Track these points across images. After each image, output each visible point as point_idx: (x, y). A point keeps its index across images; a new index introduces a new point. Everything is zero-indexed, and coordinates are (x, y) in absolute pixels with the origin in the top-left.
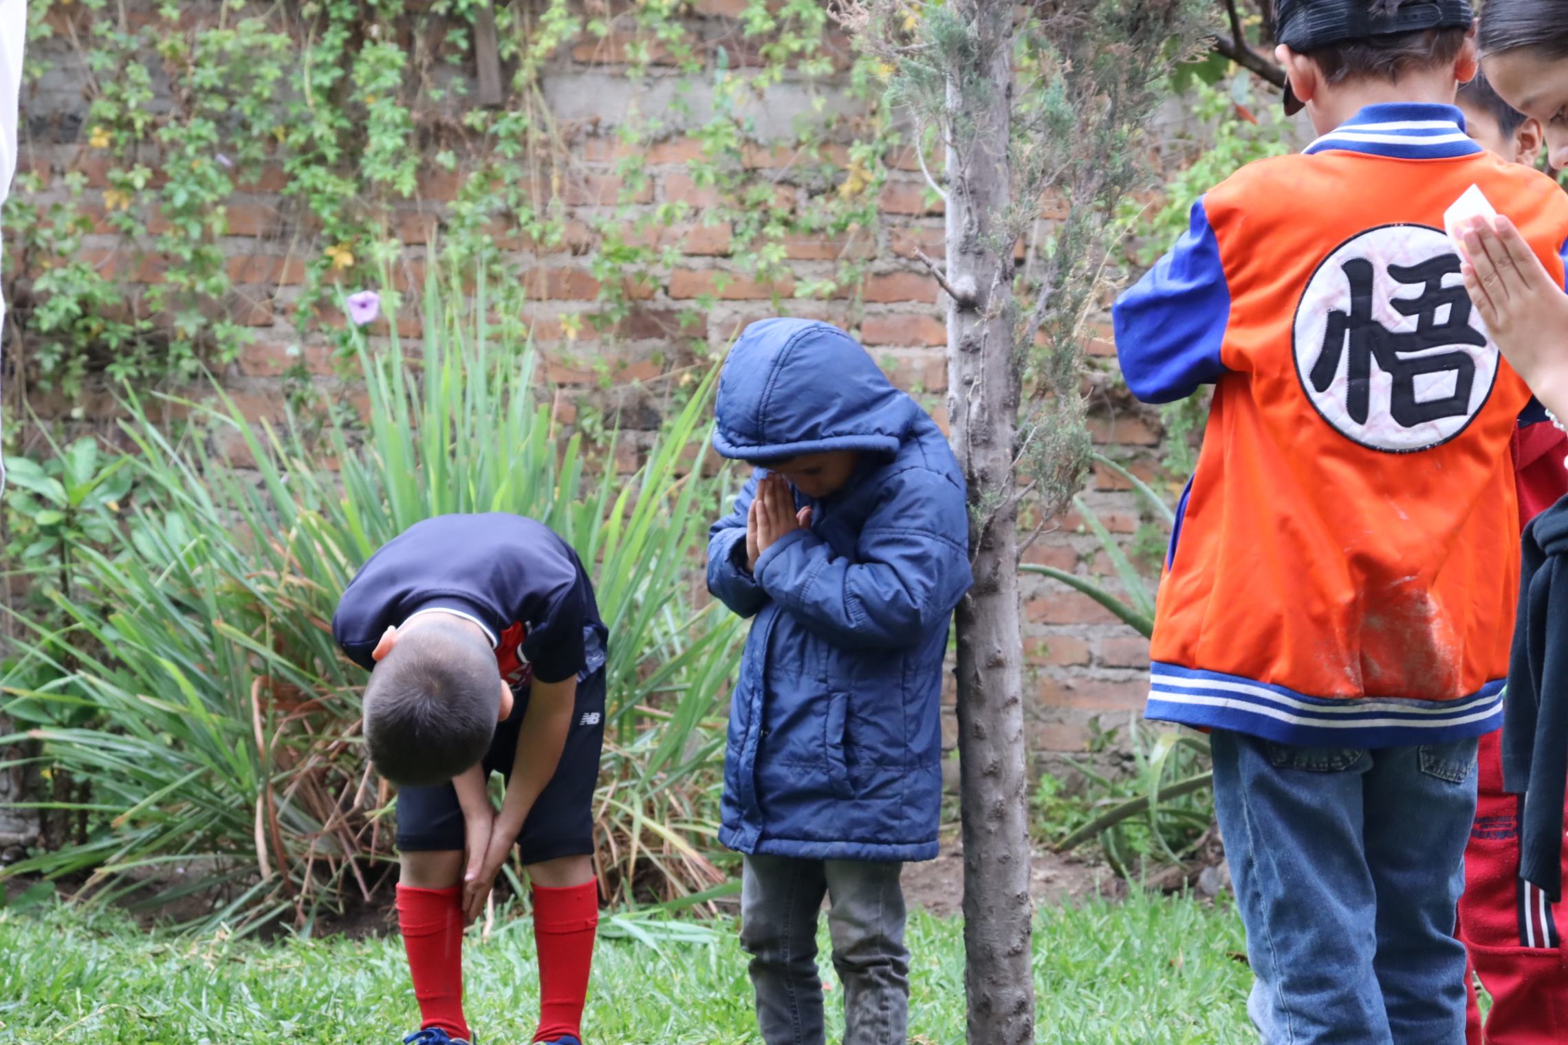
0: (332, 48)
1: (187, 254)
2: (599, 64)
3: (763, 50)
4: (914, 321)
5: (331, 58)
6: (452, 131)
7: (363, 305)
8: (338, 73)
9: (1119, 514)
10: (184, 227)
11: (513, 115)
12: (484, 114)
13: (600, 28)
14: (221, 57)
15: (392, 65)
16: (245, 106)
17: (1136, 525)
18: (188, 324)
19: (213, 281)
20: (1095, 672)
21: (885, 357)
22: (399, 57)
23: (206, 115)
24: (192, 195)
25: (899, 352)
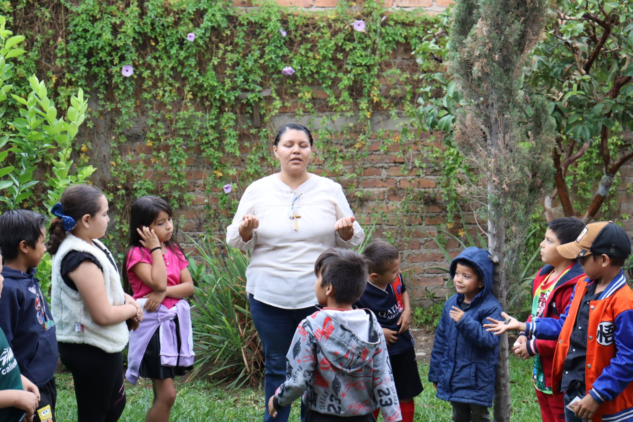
0: (214, 114)
1: (176, 176)
2: (285, 113)
3: (334, 109)
4: (375, 180)
5: (214, 117)
6: (247, 135)
7: (227, 188)
8: (216, 121)
9: (432, 231)
10: (175, 168)
11: (264, 130)
12: (256, 130)
13: (287, 104)
14: (184, 119)
15: (232, 119)
16: (190, 132)
17: (437, 234)
18: (176, 194)
19: (183, 182)
20: (426, 275)
21: (367, 192)
22: (234, 117)
23: (181, 136)
24: (178, 159)
25: (371, 190)
